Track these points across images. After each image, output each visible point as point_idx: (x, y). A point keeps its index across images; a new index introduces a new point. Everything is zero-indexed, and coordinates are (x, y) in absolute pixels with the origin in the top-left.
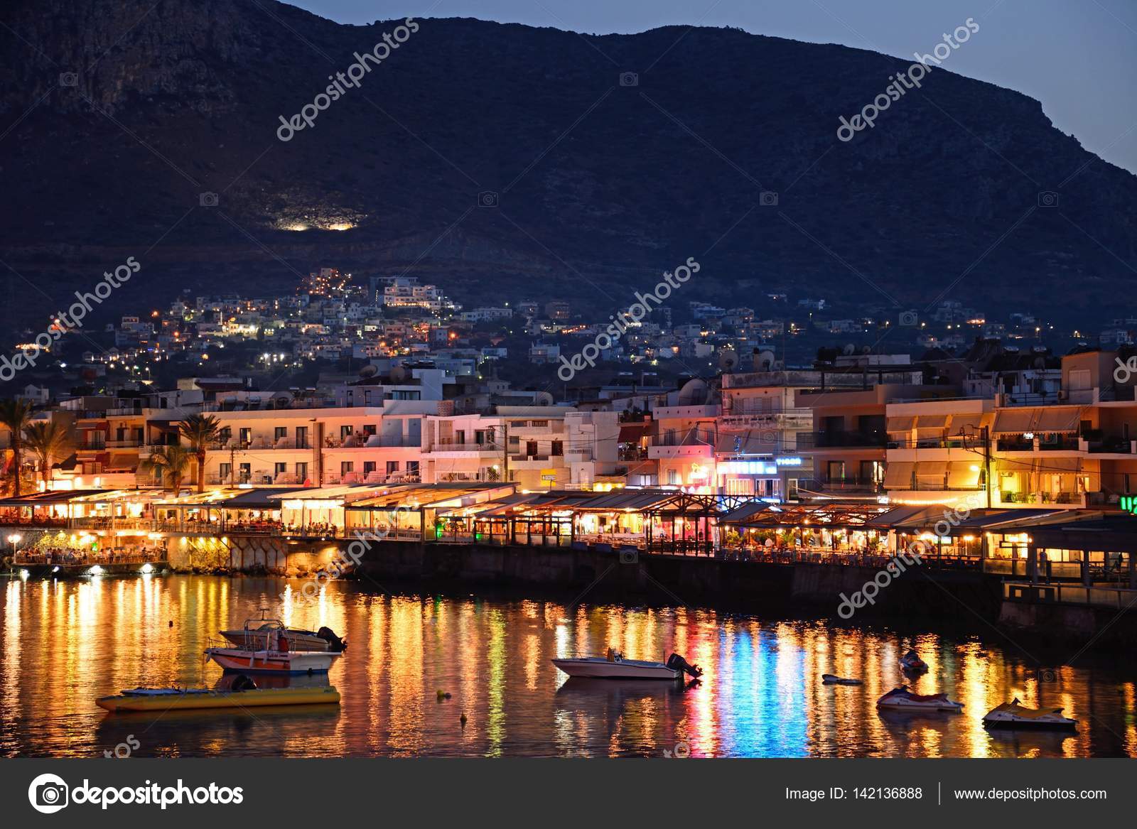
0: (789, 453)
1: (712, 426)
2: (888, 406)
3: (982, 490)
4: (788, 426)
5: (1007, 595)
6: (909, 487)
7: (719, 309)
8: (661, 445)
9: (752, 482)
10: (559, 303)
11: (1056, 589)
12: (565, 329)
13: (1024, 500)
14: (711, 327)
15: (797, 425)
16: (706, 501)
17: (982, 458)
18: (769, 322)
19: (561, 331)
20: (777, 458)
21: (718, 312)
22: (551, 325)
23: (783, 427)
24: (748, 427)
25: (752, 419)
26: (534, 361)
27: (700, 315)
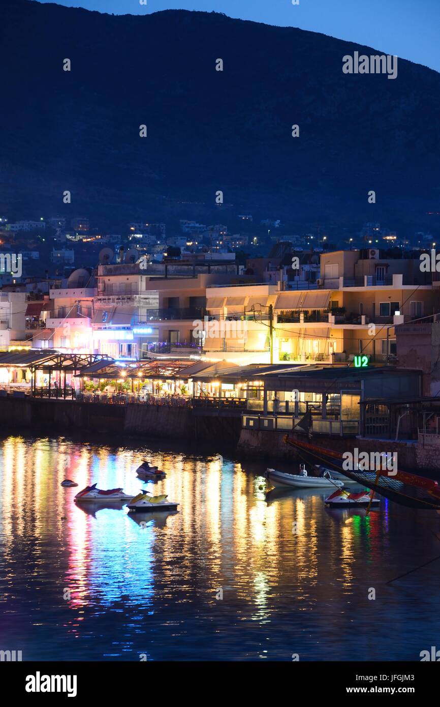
0: (143, 324)
1: (90, 303)
2: (208, 290)
3: (266, 351)
4: (142, 304)
5: (245, 424)
6: (219, 349)
7: (202, 225)
8: (56, 318)
9: (117, 346)
10: (81, 219)
11: (274, 419)
12: (85, 238)
13: (295, 359)
14: (194, 239)
15: (148, 303)
16: (76, 359)
17: (268, 329)
18: (237, 236)
19: (82, 240)
20: (133, 327)
21: (200, 227)
22: (75, 235)
23: (138, 305)
24: (115, 304)
25: (117, 299)
26: (54, 261)
27: (187, 230)
